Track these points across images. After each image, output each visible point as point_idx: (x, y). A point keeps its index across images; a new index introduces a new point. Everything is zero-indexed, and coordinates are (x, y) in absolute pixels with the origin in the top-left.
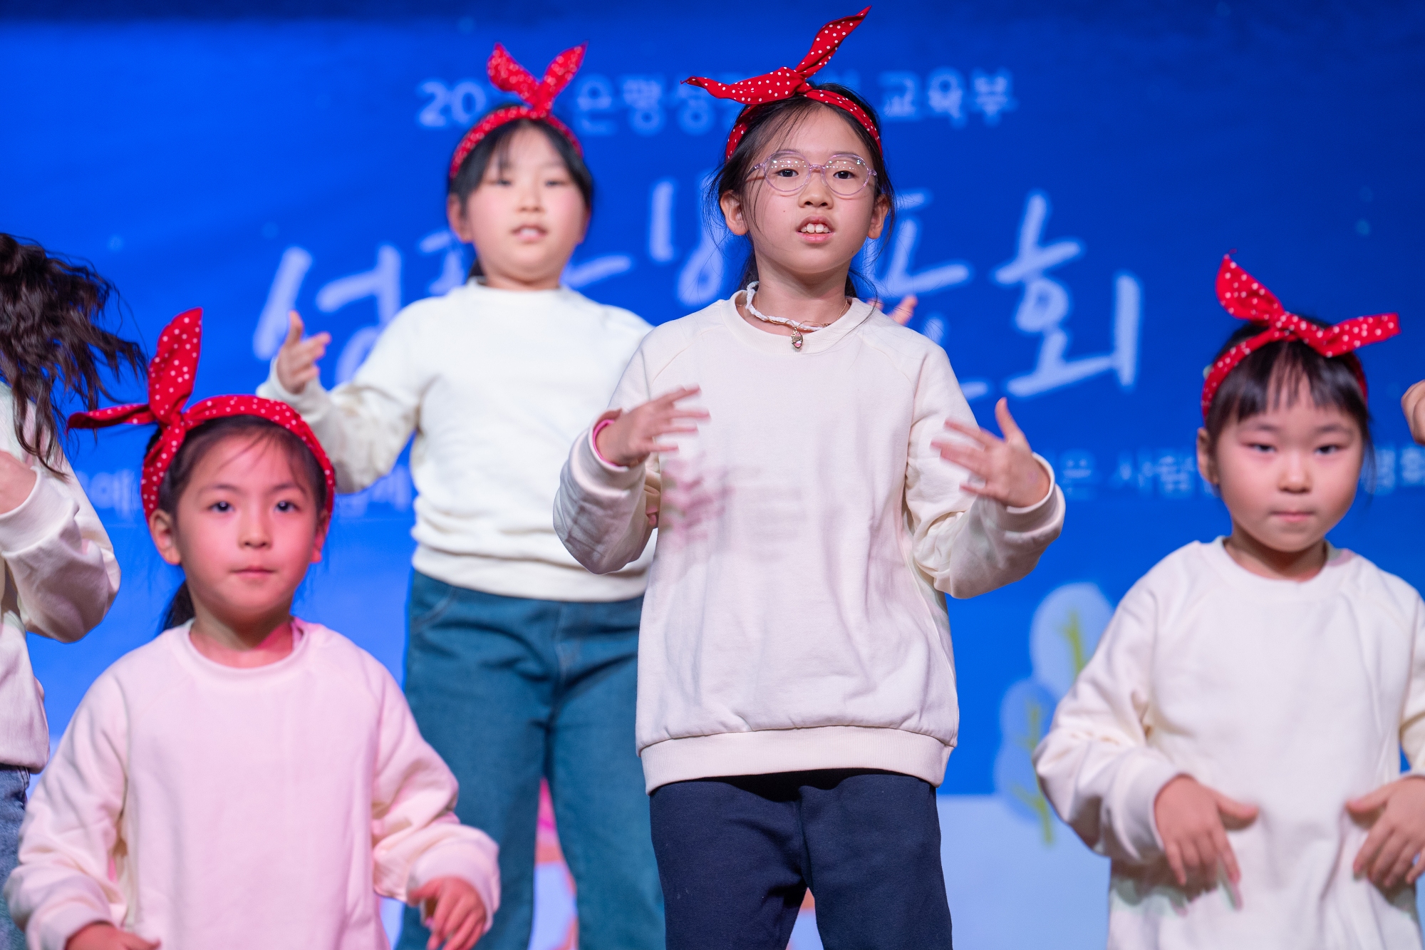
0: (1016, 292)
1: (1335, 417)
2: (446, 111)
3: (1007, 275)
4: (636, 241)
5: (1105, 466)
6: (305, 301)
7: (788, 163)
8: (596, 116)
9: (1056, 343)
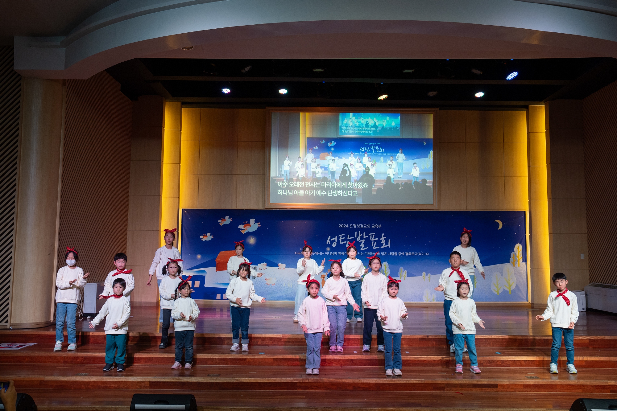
1: (396, 287)
2: (341, 226)
3: (381, 239)
4: (354, 236)
5: (388, 253)
6: (330, 240)
7: (374, 263)
8: (351, 227)
9: (384, 244)
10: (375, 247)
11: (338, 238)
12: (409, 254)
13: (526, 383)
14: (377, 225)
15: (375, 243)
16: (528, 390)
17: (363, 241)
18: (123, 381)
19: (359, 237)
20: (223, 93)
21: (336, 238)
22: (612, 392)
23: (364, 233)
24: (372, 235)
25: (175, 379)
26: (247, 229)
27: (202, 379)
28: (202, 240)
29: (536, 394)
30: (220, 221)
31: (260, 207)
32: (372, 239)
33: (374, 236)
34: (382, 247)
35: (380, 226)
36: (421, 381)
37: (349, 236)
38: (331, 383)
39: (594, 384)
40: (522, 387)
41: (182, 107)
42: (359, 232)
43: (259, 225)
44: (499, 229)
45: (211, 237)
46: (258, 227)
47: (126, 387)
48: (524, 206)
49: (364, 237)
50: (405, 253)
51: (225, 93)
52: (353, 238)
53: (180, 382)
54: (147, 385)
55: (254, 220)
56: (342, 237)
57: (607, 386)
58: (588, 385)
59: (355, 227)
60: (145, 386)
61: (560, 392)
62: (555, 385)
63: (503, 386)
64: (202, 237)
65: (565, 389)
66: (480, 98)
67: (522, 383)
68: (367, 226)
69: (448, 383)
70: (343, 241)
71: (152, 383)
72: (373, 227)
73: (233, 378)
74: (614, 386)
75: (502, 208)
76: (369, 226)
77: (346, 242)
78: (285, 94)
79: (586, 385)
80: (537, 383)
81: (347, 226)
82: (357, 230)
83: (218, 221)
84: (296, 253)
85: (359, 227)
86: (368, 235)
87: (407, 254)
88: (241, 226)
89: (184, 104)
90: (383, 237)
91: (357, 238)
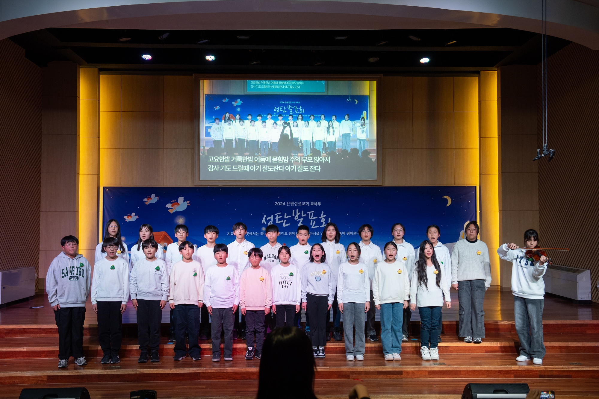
0: (321, 219)
2: (277, 204)
3: (320, 218)
4: (291, 215)
6: (266, 219)
8: (288, 205)
9: (324, 223)
10: (314, 226)
11: (275, 217)
12: (351, 234)
13: (431, 370)
14: (316, 203)
15: (315, 222)
16: (433, 376)
17: (301, 220)
18: (18, 377)
19: (297, 216)
20: (144, 60)
21: (272, 217)
22: (515, 377)
23: (303, 212)
24: (311, 214)
25: (74, 372)
26: (175, 209)
27: (103, 372)
28: (126, 220)
29: (441, 380)
30: (145, 200)
31: (189, 184)
32: (310, 217)
33: (313, 214)
34: (321, 226)
35: (319, 204)
36: (326, 369)
37: (285, 214)
38: (234, 372)
39: (498, 370)
40: (427, 374)
41: (99, 74)
42: (297, 210)
43: (188, 203)
44: (448, 205)
45: (136, 217)
46: (188, 206)
47: (21, 382)
48: (474, 180)
49: (303, 215)
50: (346, 233)
51: (146, 59)
52: (290, 216)
53: (79, 375)
54: (44, 380)
55: (183, 198)
56: (278, 216)
57: (511, 371)
58: (492, 370)
59: (292, 205)
60: (41, 380)
61: (465, 378)
62: (460, 371)
63: (407, 373)
64: (125, 217)
65: (470, 375)
66: (426, 64)
67: (427, 370)
68: (305, 203)
69: (352, 370)
70: (279, 220)
71: (49, 377)
72: (312, 204)
73: (134, 370)
74: (518, 370)
75: (451, 183)
76: (307, 204)
77: (282, 221)
78: (213, 61)
79: (490, 370)
80: (441, 370)
81: (284, 204)
82: (295, 208)
83: (144, 200)
84: (229, 233)
85: (296, 205)
86: (306, 214)
87: (348, 233)
88: (169, 206)
89: (101, 70)
90: (323, 215)
91: (295, 216)
